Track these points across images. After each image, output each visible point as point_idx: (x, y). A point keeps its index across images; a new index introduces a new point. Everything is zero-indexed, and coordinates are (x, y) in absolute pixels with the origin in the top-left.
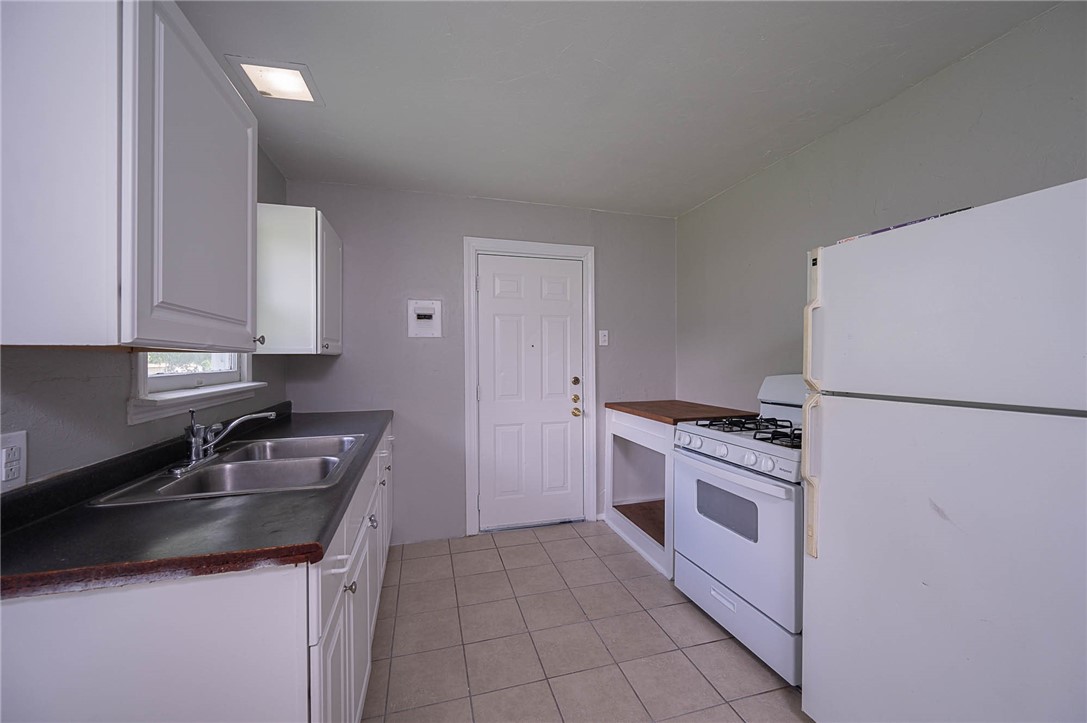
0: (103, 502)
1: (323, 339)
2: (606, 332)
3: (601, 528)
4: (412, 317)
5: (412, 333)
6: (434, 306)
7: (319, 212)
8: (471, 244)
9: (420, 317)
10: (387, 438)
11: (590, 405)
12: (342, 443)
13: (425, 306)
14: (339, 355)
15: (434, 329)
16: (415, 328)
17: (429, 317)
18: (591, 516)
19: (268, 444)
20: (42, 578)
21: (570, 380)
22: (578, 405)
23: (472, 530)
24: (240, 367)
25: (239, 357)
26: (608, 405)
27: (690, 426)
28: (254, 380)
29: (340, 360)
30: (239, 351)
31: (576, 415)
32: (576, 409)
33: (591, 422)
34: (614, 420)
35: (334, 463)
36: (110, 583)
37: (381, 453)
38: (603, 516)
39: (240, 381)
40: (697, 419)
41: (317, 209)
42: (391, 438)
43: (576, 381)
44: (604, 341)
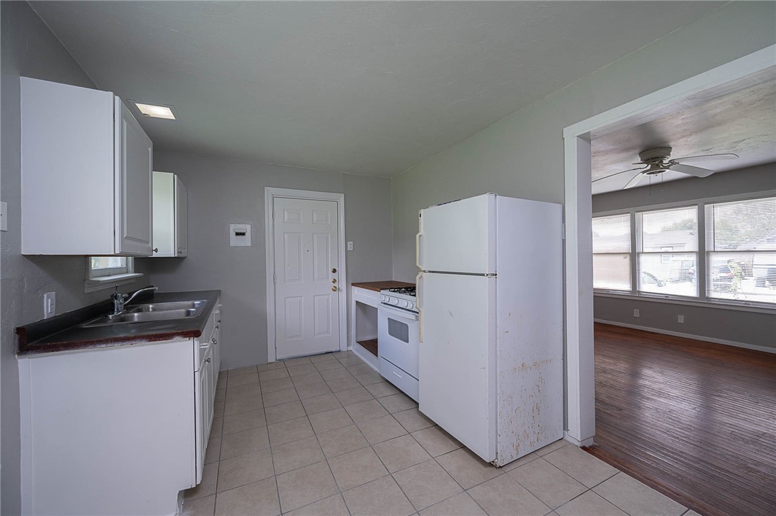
0: (85, 326)
1: (178, 248)
2: (352, 243)
3: (349, 353)
4: (232, 234)
5: (232, 244)
6: (247, 228)
7: (176, 176)
8: (269, 192)
9: (237, 234)
10: (218, 305)
11: (343, 285)
12: (194, 304)
13: (241, 228)
14: (185, 257)
15: (246, 241)
16: (235, 241)
17: (243, 234)
18: (344, 348)
19: (151, 306)
20: (90, 342)
21: (331, 270)
22: (336, 285)
23: (271, 359)
24: (127, 265)
25: (127, 259)
26: (353, 284)
27: (386, 292)
28: (135, 273)
29: (185, 260)
30: (127, 256)
31: (334, 291)
32: (334, 287)
33: (343, 295)
34: (356, 292)
35: (193, 311)
36: (116, 344)
37: (215, 312)
38: (351, 348)
39: (127, 273)
40: (389, 289)
41: (174, 174)
42: (219, 305)
43: (334, 271)
44: (350, 248)
